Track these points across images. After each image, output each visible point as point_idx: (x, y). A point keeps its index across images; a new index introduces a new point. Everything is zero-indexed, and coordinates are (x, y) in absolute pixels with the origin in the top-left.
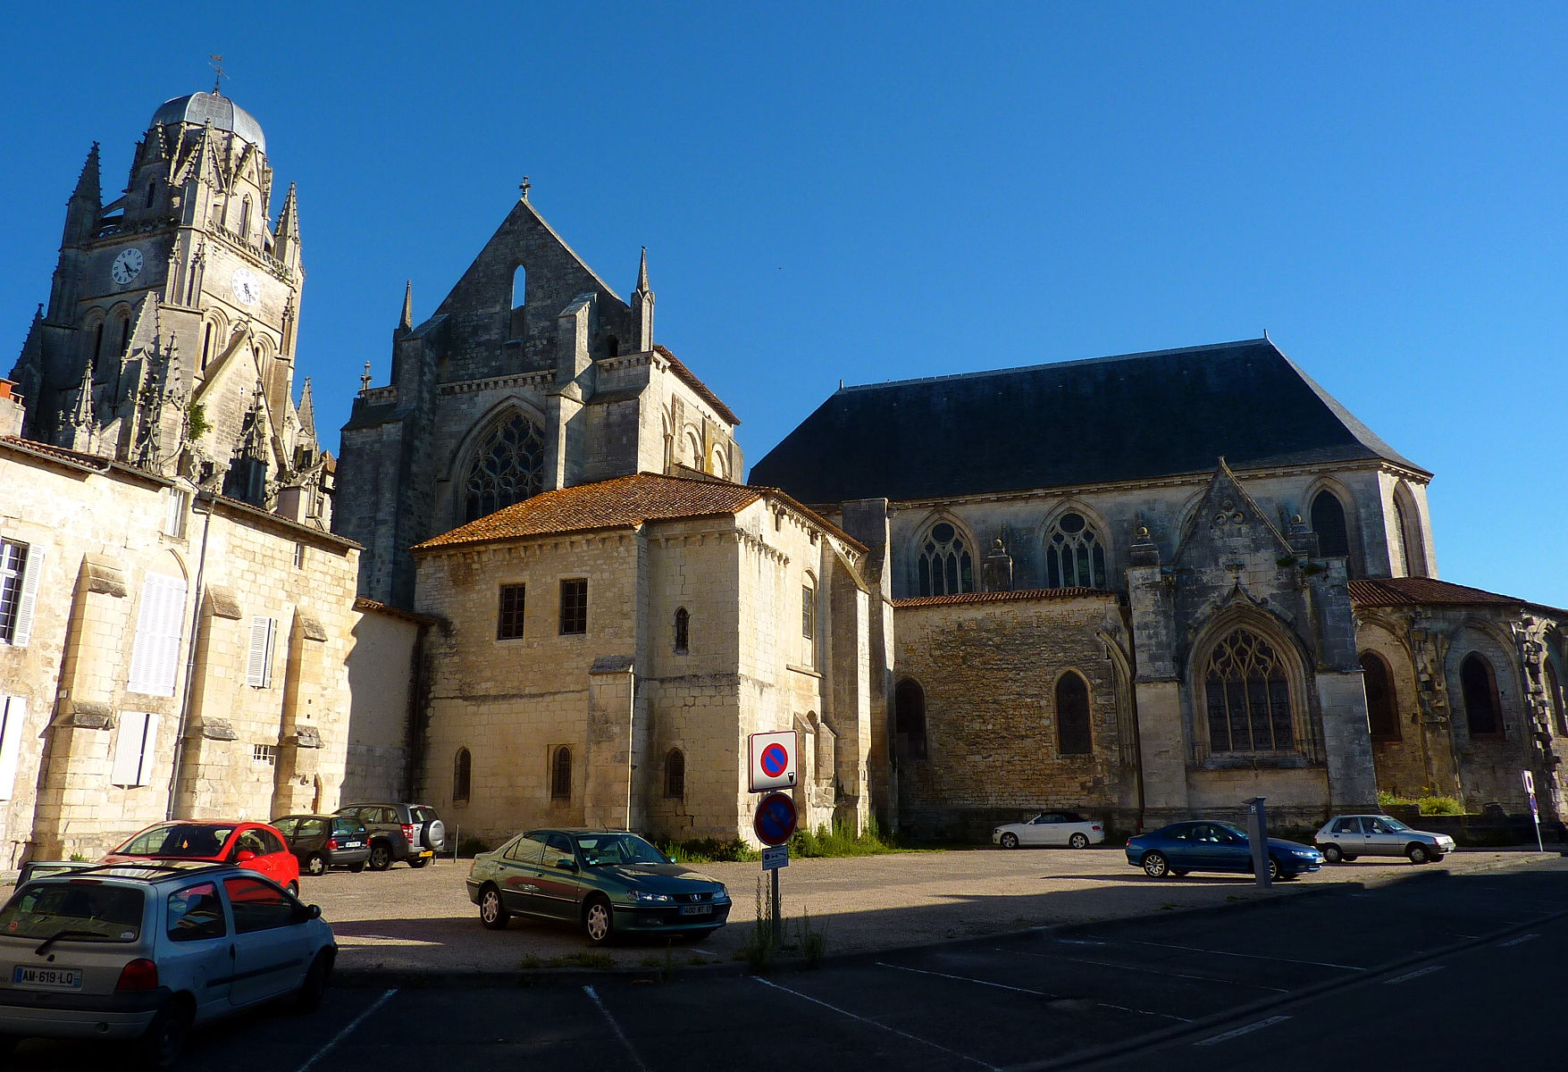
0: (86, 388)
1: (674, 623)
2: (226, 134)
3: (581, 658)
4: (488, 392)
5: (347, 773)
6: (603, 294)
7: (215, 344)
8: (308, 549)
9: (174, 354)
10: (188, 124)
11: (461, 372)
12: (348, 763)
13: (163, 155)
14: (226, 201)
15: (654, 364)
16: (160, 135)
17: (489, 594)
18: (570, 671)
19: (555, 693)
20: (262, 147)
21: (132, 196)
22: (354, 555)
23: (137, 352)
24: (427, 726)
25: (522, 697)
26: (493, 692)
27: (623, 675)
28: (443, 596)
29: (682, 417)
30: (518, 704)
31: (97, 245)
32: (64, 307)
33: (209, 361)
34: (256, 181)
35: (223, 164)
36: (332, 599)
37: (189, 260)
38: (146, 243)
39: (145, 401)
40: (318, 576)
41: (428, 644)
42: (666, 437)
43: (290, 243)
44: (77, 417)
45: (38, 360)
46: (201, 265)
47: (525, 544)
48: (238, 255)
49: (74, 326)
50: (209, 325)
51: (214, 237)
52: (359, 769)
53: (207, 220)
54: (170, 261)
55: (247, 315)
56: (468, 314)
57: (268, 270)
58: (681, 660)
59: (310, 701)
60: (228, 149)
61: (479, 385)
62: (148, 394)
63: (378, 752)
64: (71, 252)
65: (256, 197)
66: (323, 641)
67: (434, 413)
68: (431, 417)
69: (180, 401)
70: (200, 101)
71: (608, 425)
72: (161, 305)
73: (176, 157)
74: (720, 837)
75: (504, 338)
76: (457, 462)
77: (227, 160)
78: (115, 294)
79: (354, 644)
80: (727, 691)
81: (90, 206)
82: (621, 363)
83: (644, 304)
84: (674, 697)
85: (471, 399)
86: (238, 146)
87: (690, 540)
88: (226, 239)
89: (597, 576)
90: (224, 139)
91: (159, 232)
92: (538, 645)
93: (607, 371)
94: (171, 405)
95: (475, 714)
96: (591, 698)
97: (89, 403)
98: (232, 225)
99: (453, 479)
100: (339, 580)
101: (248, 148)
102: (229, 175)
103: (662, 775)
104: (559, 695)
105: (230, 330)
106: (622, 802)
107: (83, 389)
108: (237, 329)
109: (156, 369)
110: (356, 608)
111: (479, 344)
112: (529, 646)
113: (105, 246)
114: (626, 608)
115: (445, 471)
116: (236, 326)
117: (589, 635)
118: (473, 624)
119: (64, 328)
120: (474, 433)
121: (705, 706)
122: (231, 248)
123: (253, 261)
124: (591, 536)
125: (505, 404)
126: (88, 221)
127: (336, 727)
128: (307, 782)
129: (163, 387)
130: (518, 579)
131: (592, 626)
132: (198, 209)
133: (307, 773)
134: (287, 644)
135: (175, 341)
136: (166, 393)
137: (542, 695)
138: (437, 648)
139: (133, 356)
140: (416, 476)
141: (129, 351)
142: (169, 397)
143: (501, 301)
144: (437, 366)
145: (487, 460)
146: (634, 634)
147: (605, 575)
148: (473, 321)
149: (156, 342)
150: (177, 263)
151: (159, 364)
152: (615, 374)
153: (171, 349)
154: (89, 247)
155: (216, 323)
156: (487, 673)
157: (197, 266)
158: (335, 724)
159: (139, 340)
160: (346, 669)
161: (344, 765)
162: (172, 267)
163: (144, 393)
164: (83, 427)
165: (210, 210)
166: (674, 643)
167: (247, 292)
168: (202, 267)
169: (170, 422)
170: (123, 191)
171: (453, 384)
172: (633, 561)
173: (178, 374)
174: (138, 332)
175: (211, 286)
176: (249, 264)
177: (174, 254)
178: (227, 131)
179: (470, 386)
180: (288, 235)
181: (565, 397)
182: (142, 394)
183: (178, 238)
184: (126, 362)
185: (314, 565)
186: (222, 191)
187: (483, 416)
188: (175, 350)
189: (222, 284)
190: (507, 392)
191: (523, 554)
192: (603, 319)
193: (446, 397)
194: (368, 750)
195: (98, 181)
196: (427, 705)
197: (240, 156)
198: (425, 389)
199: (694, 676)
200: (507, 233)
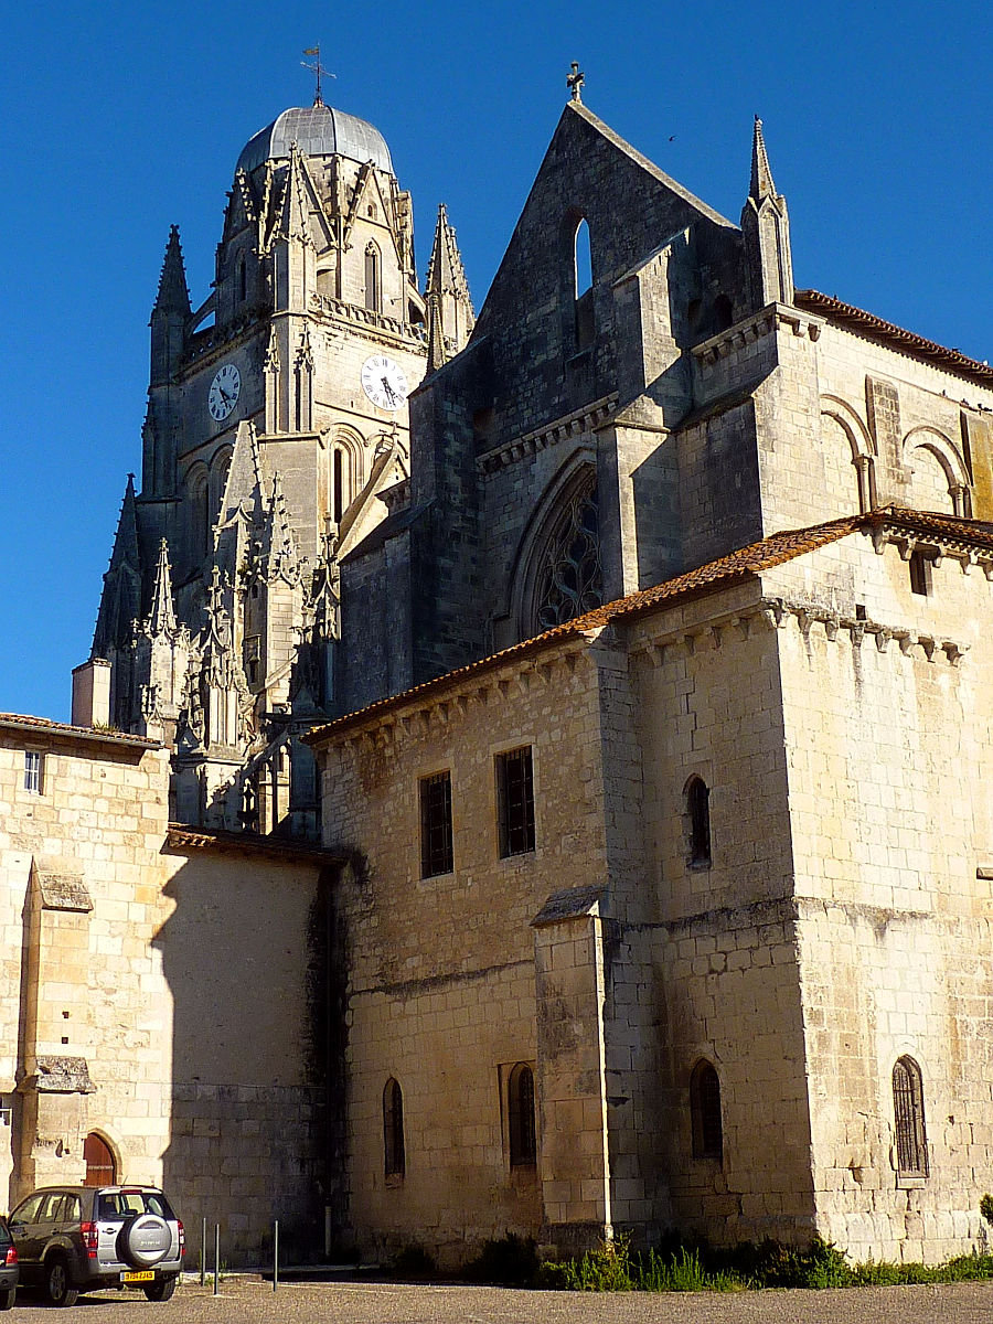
0: (162, 580)
1: (684, 810)
2: (329, 160)
3: (531, 898)
4: (548, 452)
5: (175, 1134)
6: (702, 225)
7: (350, 479)
8: (52, 761)
9: (280, 505)
10: (276, 160)
11: (514, 428)
12: (174, 1117)
13: (249, 216)
14: (339, 259)
15: (785, 328)
16: (243, 189)
17: (406, 796)
18: (519, 923)
19: (501, 968)
20: (384, 163)
21: (223, 288)
22: (158, 760)
23: (232, 513)
24: (346, 1044)
25: (458, 978)
26: (421, 975)
27: (582, 922)
28: (353, 813)
29: (895, 419)
30: (455, 992)
31: (188, 372)
32: (161, 471)
33: (345, 505)
34: (381, 219)
35: (328, 206)
36: (118, 838)
37: (291, 362)
38: (241, 352)
39: (247, 583)
40: (78, 802)
41: (340, 900)
42: (857, 461)
43: (447, 300)
44: (154, 625)
45: (135, 555)
46: (307, 365)
47: (441, 699)
48: (365, 337)
49: (175, 497)
50: (338, 453)
51: (323, 319)
52: (202, 1127)
53: (309, 295)
54: (266, 369)
55: (390, 424)
56: (515, 328)
57: (416, 349)
58: (701, 882)
59: (66, 1015)
60: (333, 182)
61: (532, 442)
62: (250, 573)
63: (244, 1094)
64: (161, 391)
65: (386, 243)
66: (86, 911)
67: (477, 508)
68: (470, 514)
69: (293, 575)
70: (289, 124)
71: (711, 462)
72: (261, 438)
73: (264, 215)
74: (785, 1237)
75: (566, 352)
76: (518, 583)
77: (333, 198)
78: (215, 438)
79: (172, 911)
80: (776, 934)
81: (176, 319)
82: (729, 341)
83: (761, 221)
84: (694, 953)
85: (527, 469)
86: (347, 172)
87: (699, 641)
88: (343, 317)
89: (544, 739)
90: (326, 167)
91: (252, 331)
92: (473, 881)
93: (711, 362)
94: (281, 582)
95: (402, 1015)
96: (540, 971)
97: (169, 601)
98: (353, 294)
99: (514, 614)
100: (127, 806)
101: (363, 172)
102: (338, 220)
103: (685, 1112)
104: (506, 970)
105: (369, 452)
106: (595, 1170)
107: (159, 583)
108: (381, 450)
109: (259, 533)
110: (168, 848)
111: (533, 374)
112: (462, 885)
113: (198, 371)
114: (589, 791)
115: (502, 602)
116: (379, 446)
117: (539, 852)
118: (392, 855)
119: (166, 502)
120: (537, 526)
121: (743, 971)
122: (353, 329)
123: (390, 341)
124: (525, 665)
125: (572, 466)
126: (176, 342)
127: (142, 1056)
128: (67, 1151)
129: (268, 557)
130: (439, 766)
131: (542, 836)
132: (294, 281)
133: (64, 1136)
134: (20, 921)
135: (279, 486)
136: (271, 566)
137: (483, 973)
138: (352, 906)
139: (227, 521)
140: (450, 618)
141: (222, 515)
142: (277, 571)
143: (557, 289)
144: (470, 425)
145: (563, 570)
146: (603, 840)
147: (556, 734)
148: (521, 336)
149: (256, 495)
150: (275, 371)
151: (260, 523)
152: (724, 364)
153: (274, 499)
154: (181, 378)
155: (347, 447)
156: (413, 942)
157: (302, 367)
158: (140, 1050)
159: (234, 496)
160: (157, 955)
161: (167, 1120)
162: (269, 378)
163: (245, 573)
164: (162, 637)
165: (312, 280)
166: (687, 849)
167: (388, 388)
168: (309, 368)
169: (282, 608)
170: (212, 286)
171: (497, 451)
172: (592, 699)
173: (287, 535)
174: (232, 484)
175: (330, 394)
176: (386, 348)
177: (270, 358)
178: (329, 155)
179: (520, 448)
180: (443, 288)
181: (626, 427)
182: (243, 574)
183: (273, 333)
184: (219, 532)
185: (70, 784)
186: (330, 247)
187: (545, 496)
188: (279, 500)
189: (347, 386)
190: (573, 444)
191: (442, 718)
192: (705, 270)
193: (494, 476)
194: (221, 1093)
195: (184, 281)
196: (345, 1007)
197: (354, 186)
198: (449, 468)
199: (724, 910)
200: (555, 168)
